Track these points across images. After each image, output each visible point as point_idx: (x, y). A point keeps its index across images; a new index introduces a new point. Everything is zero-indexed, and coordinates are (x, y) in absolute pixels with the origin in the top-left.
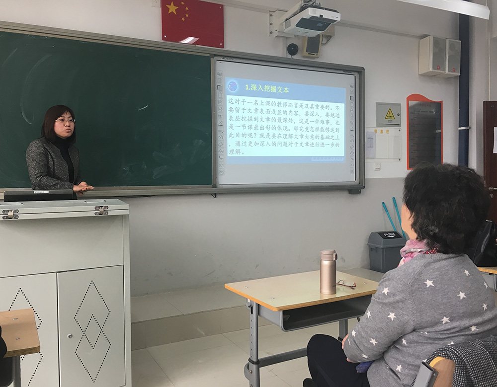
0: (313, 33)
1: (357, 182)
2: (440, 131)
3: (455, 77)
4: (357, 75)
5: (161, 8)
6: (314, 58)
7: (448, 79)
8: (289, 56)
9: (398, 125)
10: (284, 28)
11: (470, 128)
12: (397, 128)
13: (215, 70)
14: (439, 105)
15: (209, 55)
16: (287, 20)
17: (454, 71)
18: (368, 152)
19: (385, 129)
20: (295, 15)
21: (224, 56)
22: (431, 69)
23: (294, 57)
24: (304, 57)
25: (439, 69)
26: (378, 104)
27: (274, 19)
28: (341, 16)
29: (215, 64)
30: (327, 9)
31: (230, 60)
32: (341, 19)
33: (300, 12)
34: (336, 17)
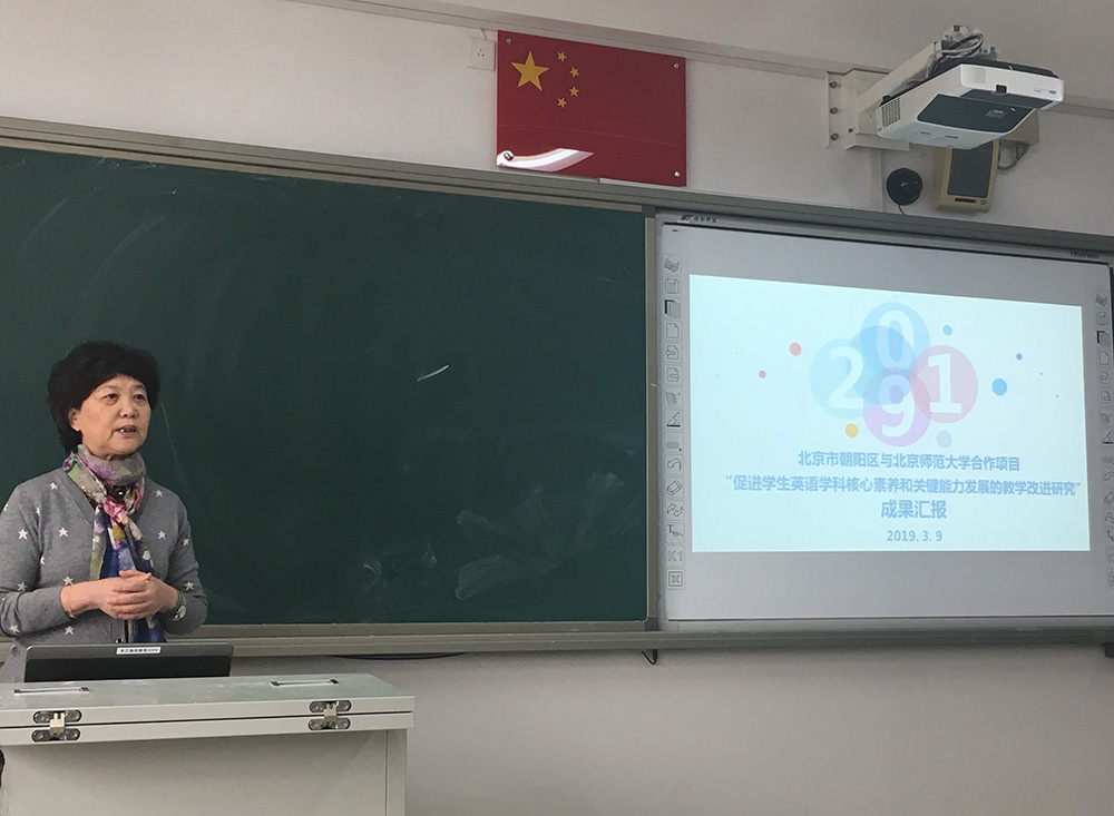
0: (971, 138)
5: (495, 73)
6: (973, 212)
8: (894, 208)
10: (880, 124)
13: (656, 252)
15: (639, 209)
16: (887, 99)
20: (914, 84)
21: (686, 212)
23: (911, 210)
24: (941, 209)
27: (844, 96)
28: (1065, 88)
29: (657, 234)
30: (1017, 68)
31: (705, 223)
32: (1065, 96)
33: (932, 76)
34: (1050, 90)
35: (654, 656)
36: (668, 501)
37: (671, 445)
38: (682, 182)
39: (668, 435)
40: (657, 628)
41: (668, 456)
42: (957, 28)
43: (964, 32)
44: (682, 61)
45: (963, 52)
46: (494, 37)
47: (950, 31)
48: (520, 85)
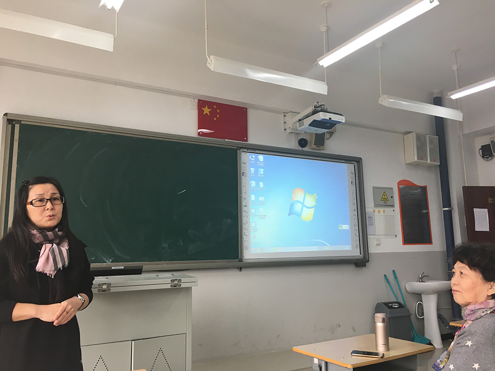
0: (321, 131)
1: (362, 256)
2: (427, 211)
3: (436, 166)
4: (356, 164)
5: (197, 111)
6: (321, 150)
7: (429, 167)
8: (300, 148)
9: (393, 206)
10: (298, 127)
11: (453, 209)
12: (392, 209)
13: (240, 160)
14: (424, 189)
15: (236, 148)
16: (300, 120)
17: (435, 161)
18: (370, 230)
19: (382, 210)
20: (307, 116)
21: (248, 149)
22: (416, 159)
23: (304, 149)
25: (422, 159)
26: (374, 188)
27: (287, 119)
28: (345, 119)
29: (240, 154)
30: (334, 113)
31: (253, 152)
32: (345, 121)
33: (312, 115)
34: (342, 119)
35: (240, 269)
36: (244, 227)
37: (245, 211)
38: (247, 140)
39: (244, 209)
40: (242, 261)
41: (244, 214)
42: (318, 103)
43: (320, 104)
44: (246, 109)
45: (319, 109)
46: (197, 101)
47: (316, 103)
48: (204, 113)
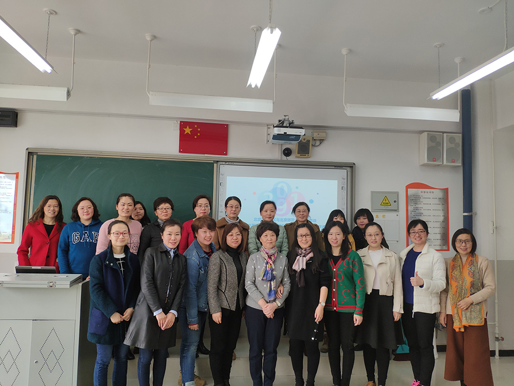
3: (459, 167)
4: (349, 169)
5: (179, 131)
6: (306, 158)
8: (284, 158)
9: (396, 210)
11: (473, 213)
12: (395, 213)
15: (213, 162)
17: (457, 163)
19: (380, 214)
21: (226, 162)
22: (426, 161)
24: (298, 158)
25: (435, 161)
31: (231, 164)
38: (226, 154)
44: (227, 125)
46: (179, 122)
48: (185, 133)
